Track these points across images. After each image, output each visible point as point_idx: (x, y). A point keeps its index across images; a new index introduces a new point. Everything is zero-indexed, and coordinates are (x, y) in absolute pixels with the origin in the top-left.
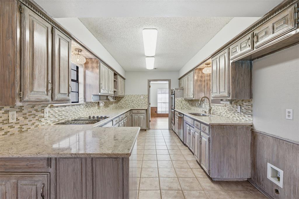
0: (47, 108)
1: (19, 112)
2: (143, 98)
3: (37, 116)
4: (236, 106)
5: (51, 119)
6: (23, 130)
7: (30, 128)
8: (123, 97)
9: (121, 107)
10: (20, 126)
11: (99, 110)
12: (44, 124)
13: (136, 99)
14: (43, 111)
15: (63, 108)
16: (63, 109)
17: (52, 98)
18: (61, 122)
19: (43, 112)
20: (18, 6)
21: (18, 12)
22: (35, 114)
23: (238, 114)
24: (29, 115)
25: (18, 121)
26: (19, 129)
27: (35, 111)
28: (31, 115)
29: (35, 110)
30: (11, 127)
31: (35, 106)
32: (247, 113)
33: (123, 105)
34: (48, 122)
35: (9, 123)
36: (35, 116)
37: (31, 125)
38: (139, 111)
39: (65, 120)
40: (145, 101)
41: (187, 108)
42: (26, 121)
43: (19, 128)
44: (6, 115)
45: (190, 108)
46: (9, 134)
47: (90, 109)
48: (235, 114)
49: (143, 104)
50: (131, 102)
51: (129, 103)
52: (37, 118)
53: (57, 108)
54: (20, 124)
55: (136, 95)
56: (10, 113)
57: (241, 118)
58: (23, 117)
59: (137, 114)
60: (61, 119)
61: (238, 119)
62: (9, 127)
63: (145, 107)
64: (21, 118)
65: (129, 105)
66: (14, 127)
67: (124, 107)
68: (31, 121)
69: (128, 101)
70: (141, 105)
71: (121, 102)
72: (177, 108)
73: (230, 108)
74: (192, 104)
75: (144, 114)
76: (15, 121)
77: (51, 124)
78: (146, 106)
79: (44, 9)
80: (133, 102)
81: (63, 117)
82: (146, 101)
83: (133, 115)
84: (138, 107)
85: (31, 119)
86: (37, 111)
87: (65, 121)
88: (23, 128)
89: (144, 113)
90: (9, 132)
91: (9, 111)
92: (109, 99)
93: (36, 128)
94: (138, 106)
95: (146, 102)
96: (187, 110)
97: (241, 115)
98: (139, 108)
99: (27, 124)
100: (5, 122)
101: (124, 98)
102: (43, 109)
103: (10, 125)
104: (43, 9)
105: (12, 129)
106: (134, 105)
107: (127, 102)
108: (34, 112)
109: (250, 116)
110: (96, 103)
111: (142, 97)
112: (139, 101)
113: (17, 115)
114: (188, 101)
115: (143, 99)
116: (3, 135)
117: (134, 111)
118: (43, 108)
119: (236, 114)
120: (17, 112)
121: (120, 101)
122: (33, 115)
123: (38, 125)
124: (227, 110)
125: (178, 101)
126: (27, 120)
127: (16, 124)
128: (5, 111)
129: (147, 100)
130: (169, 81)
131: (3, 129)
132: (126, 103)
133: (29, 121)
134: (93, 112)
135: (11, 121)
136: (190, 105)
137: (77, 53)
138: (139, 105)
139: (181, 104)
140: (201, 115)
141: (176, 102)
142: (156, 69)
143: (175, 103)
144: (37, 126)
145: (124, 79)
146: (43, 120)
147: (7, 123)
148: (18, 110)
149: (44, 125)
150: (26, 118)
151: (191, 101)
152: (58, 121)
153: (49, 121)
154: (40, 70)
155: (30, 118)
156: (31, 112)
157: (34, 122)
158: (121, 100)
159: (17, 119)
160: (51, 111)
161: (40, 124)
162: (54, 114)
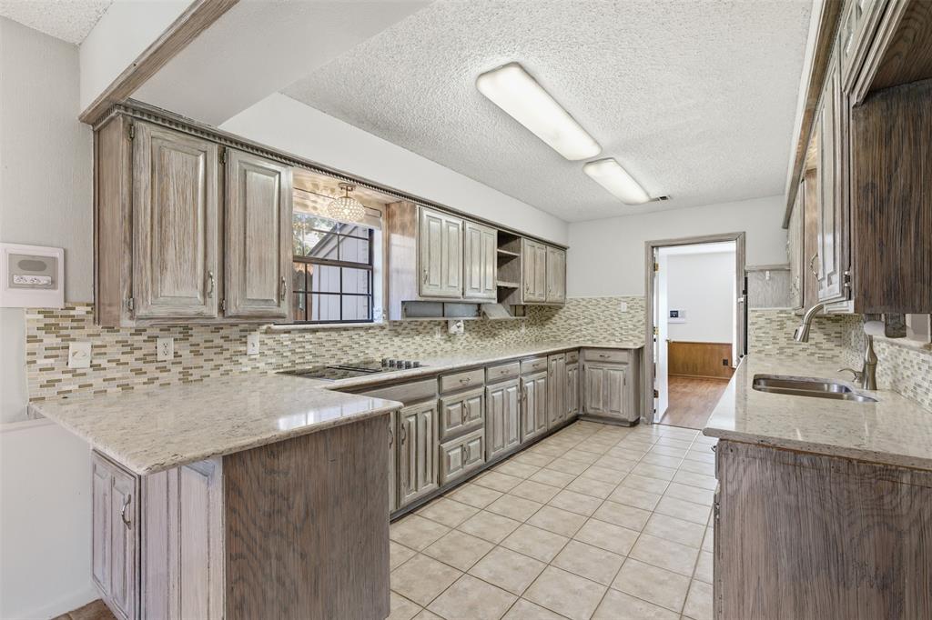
0: (258, 333)
1: (180, 339)
2: (625, 310)
3: (228, 350)
5: (270, 361)
6: (190, 378)
7: (209, 376)
8: (561, 308)
9: (554, 337)
10: (184, 369)
11: (449, 344)
12: (249, 369)
13: (603, 312)
14: (244, 340)
15: (308, 336)
16: (306, 337)
17: (222, 310)
18: (299, 368)
19: (246, 343)
20: (126, 126)
21: (125, 140)
22: (222, 347)
24: (205, 348)
25: (178, 359)
26: (181, 376)
27: (222, 340)
28: (212, 347)
29: (222, 338)
30: (164, 369)
31: (222, 328)
33: (559, 333)
34: (258, 365)
35: (157, 361)
36: (222, 350)
37: (212, 369)
38: (607, 353)
39: (317, 364)
40: (635, 319)
41: (813, 354)
42: (200, 361)
43: (180, 373)
44: (151, 345)
45: (829, 354)
46: (157, 383)
47: (410, 339)
49: (627, 331)
50: (588, 324)
51: (581, 325)
52: (227, 354)
53: (287, 335)
54: (184, 365)
55: (603, 299)
56: (160, 342)
58: (191, 352)
59: (601, 365)
60: (301, 361)
62: (157, 368)
63: (636, 340)
64: (186, 353)
65: (578, 334)
66: (170, 370)
67: (565, 340)
68: (212, 360)
69: (577, 319)
70: (622, 334)
71: (554, 324)
72: (760, 352)
74: (839, 336)
75: (625, 366)
76: (171, 357)
77: (269, 372)
78: (640, 338)
79: (184, 115)
80: (592, 321)
81: (309, 357)
82: (639, 321)
83: (587, 366)
84: (608, 341)
85: (212, 356)
86: (226, 338)
87: (314, 367)
88: (192, 375)
89: (626, 364)
90: (158, 378)
91: (158, 337)
92: (484, 313)
93: (225, 378)
94: (609, 337)
95: (637, 324)
96: (812, 362)
98: (613, 345)
99: (202, 367)
100: (149, 358)
101: (565, 309)
102: (245, 336)
103: (160, 365)
104: (180, 116)
105: (165, 374)
106: (595, 334)
107: (574, 323)
108: (218, 341)
110: (439, 325)
111: (624, 307)
112: (612, 320)
113: (177, 346)
114: (820, 323)
115: (628, 312)
116: (144, 383)
117: (589, 355)
118: (243, 334)
120: (175, 340)
121: (550, 318)
122: (216, 347)
123: (231, 370)
125: (762, 321)
126: (202, 358)
127: (173, 363)
128: (149, 337)
129: (641, 315)
130: (741, 239)
131: (145, 373)
132: (569, 324)
133: (205, 360)
134: (421, 350)
135: (160, 357)
136: (828, 340)
137: (345, 195)
138: (613, 335)
139: (781, 335)
140: (835, 389)
141: (753, 324)
142: (664, 198)
143: (749, 327)
144: (227, 373)
145: (564, 248)
146: (243, 360)
147: (153, 362)
148: (178, 336)
149: (246, 372)
150: (197, 353)
151: (837, 321)
152: (289, 365)
153: (262, 365)
154: (181, 249)
155: (210, 354)
156: (212, 341)
157: (219, 363)
158: (553, 316)
159: (176, 355)
160: (270, 342)
161: (234, 368)
162: (278, 348)
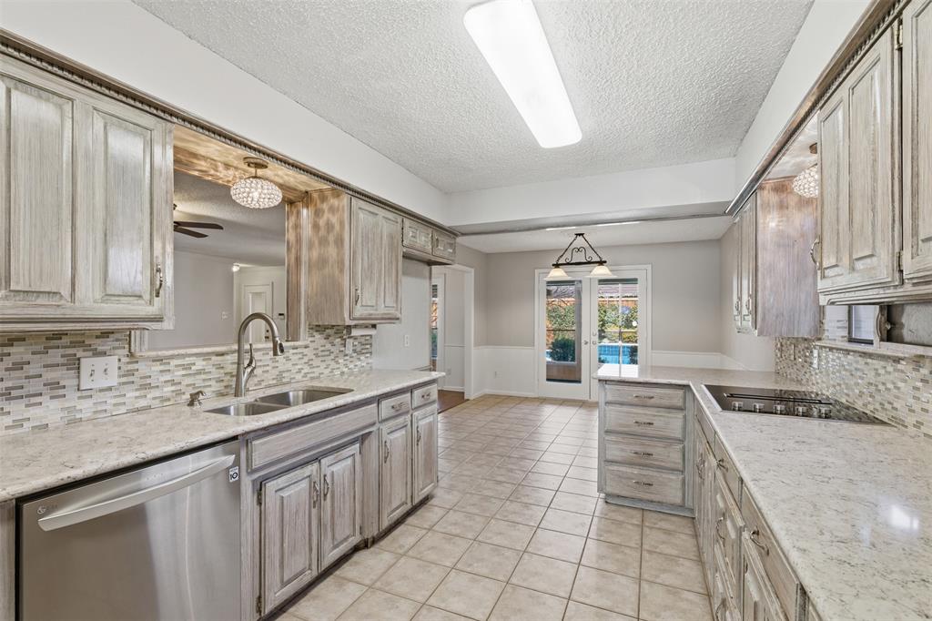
4: (339, 339)
23: (346, 358)
32: (363, 351)
48: (337, 363)
57: (351, 366)
61: (346, 370)
73: (323, 348)
97: (352, 359)
109: (368, 355)
119: (341, 361)
124: (314, 357)
